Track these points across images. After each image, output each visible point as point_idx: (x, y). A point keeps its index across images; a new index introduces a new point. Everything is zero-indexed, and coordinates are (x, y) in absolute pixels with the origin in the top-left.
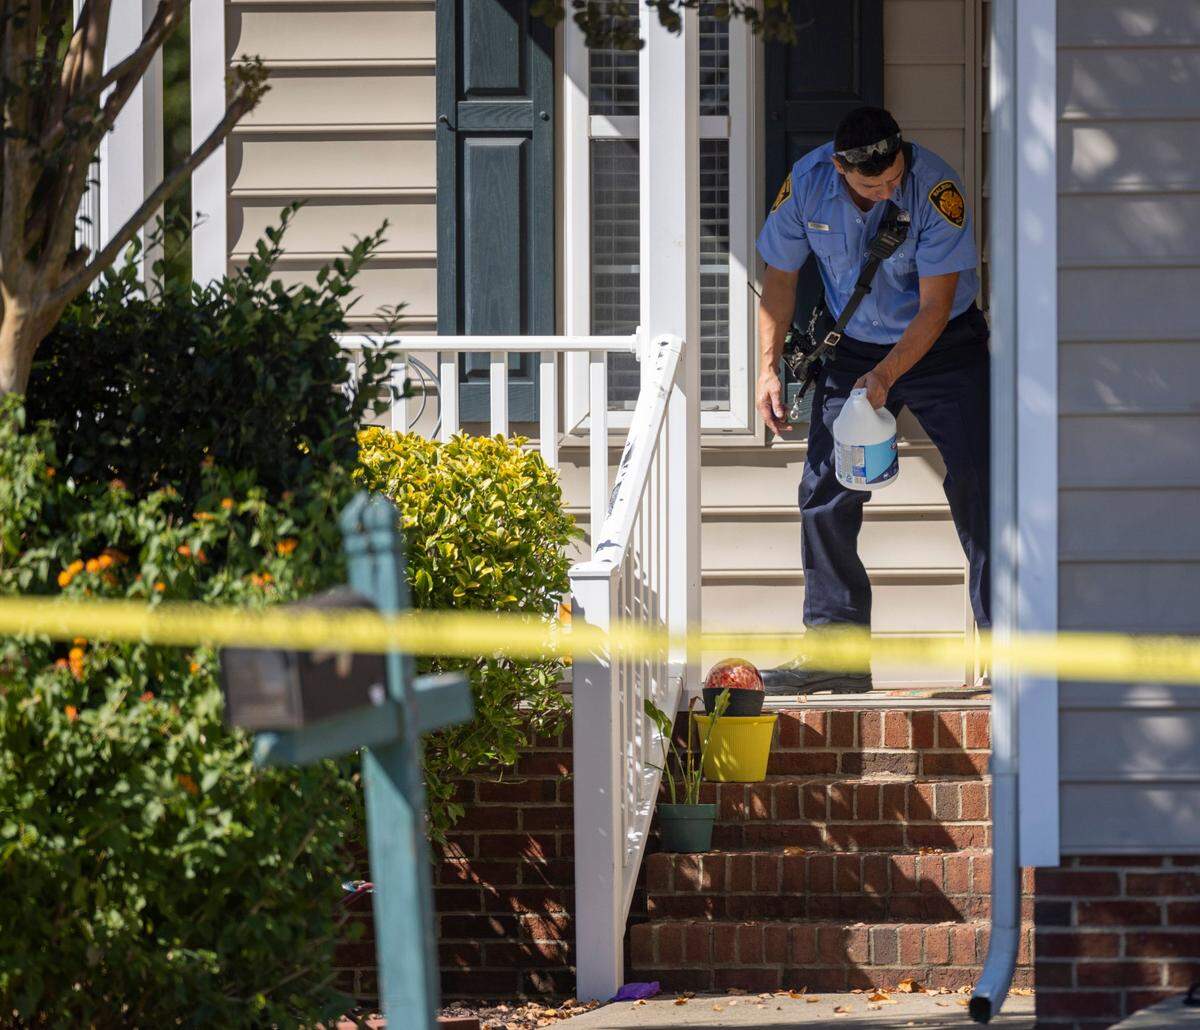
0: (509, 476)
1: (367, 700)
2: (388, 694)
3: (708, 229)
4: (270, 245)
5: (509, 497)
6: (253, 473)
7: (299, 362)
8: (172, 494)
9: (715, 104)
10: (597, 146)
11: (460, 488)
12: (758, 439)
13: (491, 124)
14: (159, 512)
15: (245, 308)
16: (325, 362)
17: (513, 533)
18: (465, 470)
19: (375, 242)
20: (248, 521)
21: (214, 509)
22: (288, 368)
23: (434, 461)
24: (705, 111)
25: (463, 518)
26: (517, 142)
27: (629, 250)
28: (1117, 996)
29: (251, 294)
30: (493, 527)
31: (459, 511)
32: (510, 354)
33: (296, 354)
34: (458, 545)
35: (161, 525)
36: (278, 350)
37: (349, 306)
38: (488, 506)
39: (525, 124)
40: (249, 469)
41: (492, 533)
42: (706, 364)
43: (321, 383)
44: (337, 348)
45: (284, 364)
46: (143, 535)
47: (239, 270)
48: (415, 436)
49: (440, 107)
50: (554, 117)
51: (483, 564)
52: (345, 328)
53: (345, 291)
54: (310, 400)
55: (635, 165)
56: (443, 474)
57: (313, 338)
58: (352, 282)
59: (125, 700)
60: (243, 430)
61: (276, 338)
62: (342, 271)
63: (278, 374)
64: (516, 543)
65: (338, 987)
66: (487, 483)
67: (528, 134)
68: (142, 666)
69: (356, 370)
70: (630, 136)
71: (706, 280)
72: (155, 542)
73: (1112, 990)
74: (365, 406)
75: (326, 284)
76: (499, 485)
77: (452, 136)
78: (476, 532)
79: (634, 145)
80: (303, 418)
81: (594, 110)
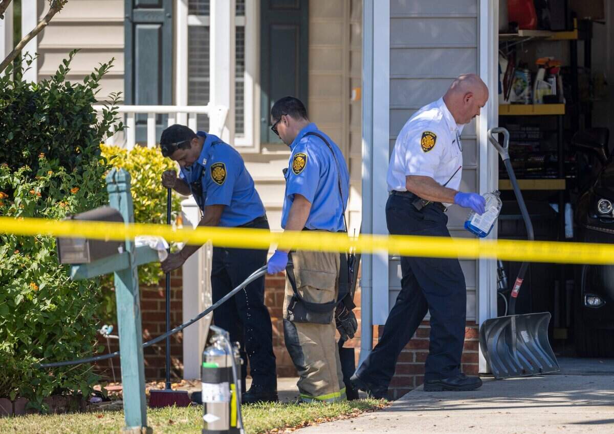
0: (156, 164)
1: (118, 252)
2: (124, 250)
3: (237, 63)
4: (65, 67)
5: (157, 172)
6: (58, 160)
7: (77, 115)
8: (28, 168)
9: (240, 11)
10: (191, 29)
11: (137, 169)
12: (256, 150)
13: (147, 19)
14: (23, 176)
15: (55, 93)
16: (87, 115)
17: (158, 187)
18: (139, 161)
19: (108, 66)
20: (58, 180)
21: (45, 175)
22: (72, 117)
23: (126, 157)
24: (237, 14)
25: (138, 181)
26: (157, 27)
27: (205, 72)
28: (412, 378)
29: (57, 87)
30: (151, 185)
31: (137, 178)
32: (135, 114)
33: (76, 112)
34: (136, 192)
35: (23, 181)
36: (68, 110)
37: (96, 92)
38: (148, 176)
39: (161, 19)
40: (56, 159)
41: (150, 187)
42: (237, 118)
43: (86, 124)
44: (92, 110)
45: (71, 116)
46: (15, 185)
47: (52, 77)
48: (118, 147)
49: (126, 12)
50: (172, 16)
51: (146, 200)
52: (95, 101)
53: (95, 86)
54: (81, 131)
55: (208, 36)
56: (129, 162)
57: (83, 105)
58: (99, 82)
59: (7, 253)
60: (54, 143)
61: (68, 105)
62: (95, 79)
63: (68, 120)
64: (160, 191)
65: (94, 372)
66: (148, 167)
67: (162, 23)
68: (14, 240)
69: (100, 119)
70: (206, 24)
71: (237, 84)
72: (20, 188)
73: (410, 376)
74: (104, 133)
75: (88, 83)
76: (153, 168)
77: (131, 24)
78: (143, 187)
79: (207, 28)
80: (78, 138)
81: (190, 13)
